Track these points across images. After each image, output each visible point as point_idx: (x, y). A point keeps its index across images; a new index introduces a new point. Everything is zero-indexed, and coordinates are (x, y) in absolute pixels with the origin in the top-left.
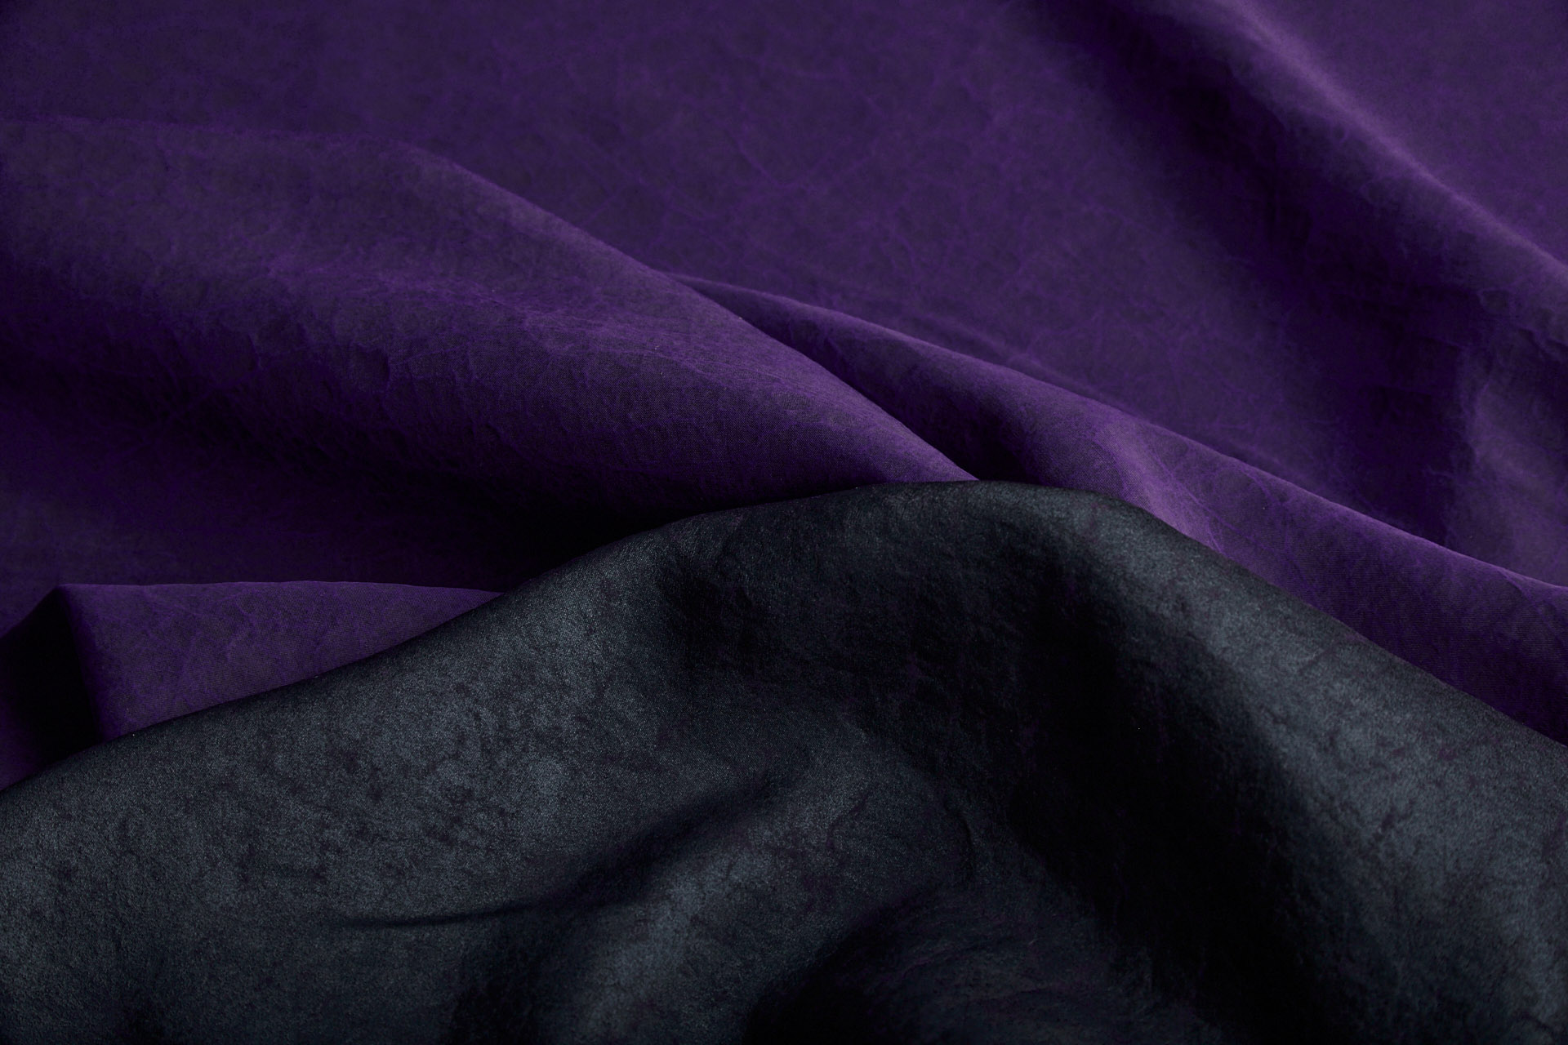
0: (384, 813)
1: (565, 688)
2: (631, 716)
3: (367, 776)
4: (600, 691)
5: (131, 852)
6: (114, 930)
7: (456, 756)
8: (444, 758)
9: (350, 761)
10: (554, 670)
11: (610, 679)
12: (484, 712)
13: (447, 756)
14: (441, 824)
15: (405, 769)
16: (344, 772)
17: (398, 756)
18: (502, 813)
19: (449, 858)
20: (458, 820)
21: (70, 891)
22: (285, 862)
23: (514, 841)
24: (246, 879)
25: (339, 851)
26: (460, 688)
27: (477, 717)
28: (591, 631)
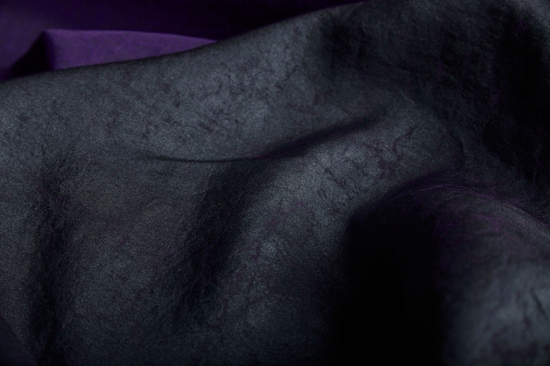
0: (180, 113)
1: (272, 72)
2: (302, 88)
3: (174, 95)
4: (288, 75)
5: (57, 114)
6: (43, 146)
7: (217, 93)
8: (212, 93)
9: (167, 88)
10: (268, 62)
11: (294, 70)
12: (233, 76)
13: (213, 92)
14: (206, 122)
15: (192, 95)
16: (163, 92)
17: (190, 89)
18: (237, 122)
19: (208, 138)
20: (215, 121)
21: (25, 126)
22: (130, 127)
23: (241, 135)
24: (110, 132)
25: (157, 126)
26: (222, 64)
27: (229, 77)
28: (287, 48)
